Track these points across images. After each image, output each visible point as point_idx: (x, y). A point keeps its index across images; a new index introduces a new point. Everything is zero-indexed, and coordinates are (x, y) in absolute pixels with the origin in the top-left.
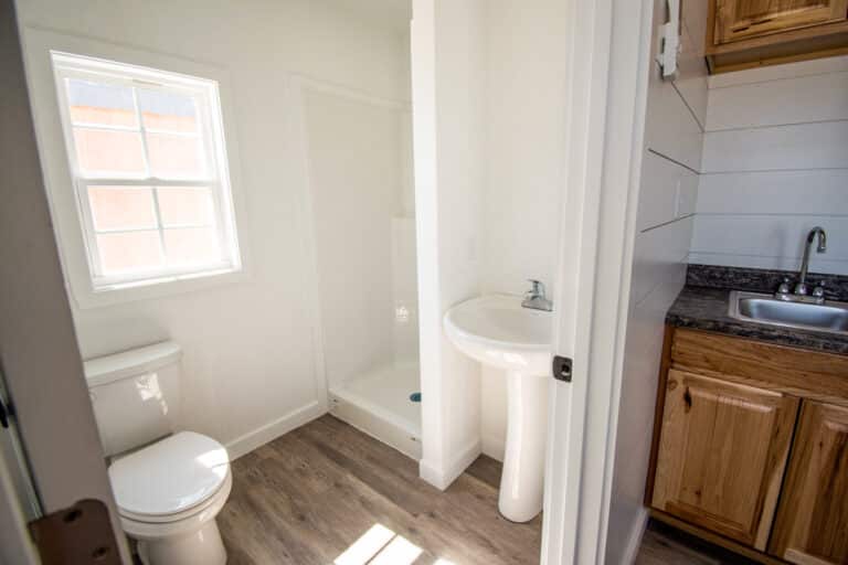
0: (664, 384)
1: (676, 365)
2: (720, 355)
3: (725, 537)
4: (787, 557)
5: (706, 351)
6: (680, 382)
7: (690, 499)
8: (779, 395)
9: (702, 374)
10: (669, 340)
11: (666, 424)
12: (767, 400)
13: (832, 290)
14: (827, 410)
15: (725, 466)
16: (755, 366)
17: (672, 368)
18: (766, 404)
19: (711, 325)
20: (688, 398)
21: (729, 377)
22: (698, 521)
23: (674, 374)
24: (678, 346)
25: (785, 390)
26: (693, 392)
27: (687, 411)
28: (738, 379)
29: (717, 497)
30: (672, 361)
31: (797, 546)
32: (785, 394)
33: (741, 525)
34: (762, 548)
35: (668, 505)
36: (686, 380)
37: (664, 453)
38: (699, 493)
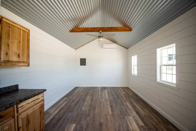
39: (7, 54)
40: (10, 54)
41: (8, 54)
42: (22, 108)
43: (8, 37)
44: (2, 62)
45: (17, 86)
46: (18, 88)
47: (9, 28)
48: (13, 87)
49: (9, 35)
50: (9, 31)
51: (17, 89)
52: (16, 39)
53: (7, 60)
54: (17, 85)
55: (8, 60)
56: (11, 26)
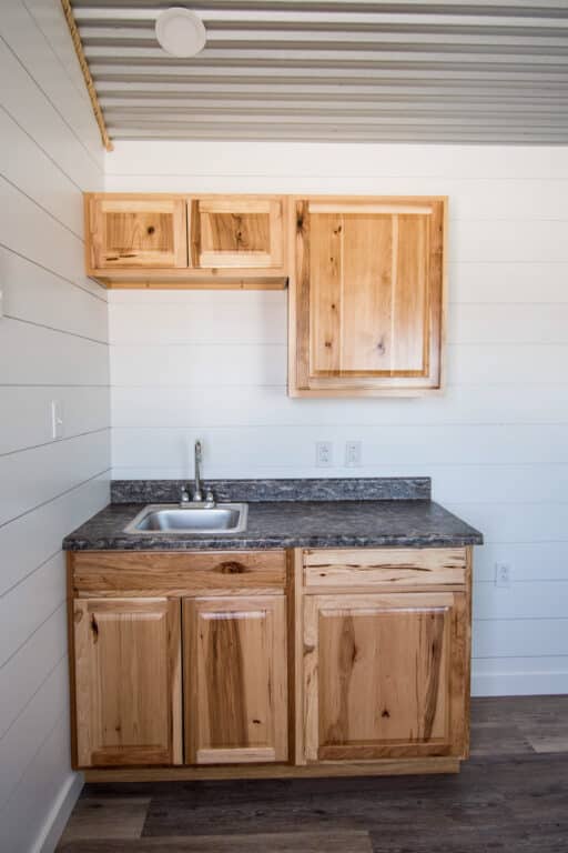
0: (72, 616)
1: (81, 593)
2: (115, 572)
3: (150, 766)
4: (200, 760)
5: (103, 571)
6: (85, 610)
7: (112, 739)
8: (165, 599)
9: (105, 596)
10: (70, 567)
11: (79, 662)
12: (156, 607)
13: (225, 493)
14: (199, 603)
15: (135, 688)
16: (143, 576)
17: (78, 597)
18: (158, 611)
19: (102, 544)
20: (94, 626)
21: (126, 593)
22: (124, 761)
23: (80, 604)
24: (79, 572)
25: (170, 593)
26: (99, 617)
27: (95, 642)
28: (133, 592)
29: (135, 726)
30: (76, 590)
31: (205, 746)
32: (169, 597)
33: (159, 746)
34: (181, 763)
35: (94, 756)
36: (92, 607)
37: (81, 696)
38: (118, 729)
39: (328, 345)
40: (342, 342)
41: (334, 345)
42: (323, 575)
43: (334, 275)
44: (312, 378)
45: (423, 485)
46: (429, 495)
47: (334, 236)
48: (407, 484)
49: (337, 264)
50: (335, 246)
51: (425, 497)
52: (369, 274)
53: (328, 369)
54: (429, 478)
55: (333, 369)
56: (342, 222)
